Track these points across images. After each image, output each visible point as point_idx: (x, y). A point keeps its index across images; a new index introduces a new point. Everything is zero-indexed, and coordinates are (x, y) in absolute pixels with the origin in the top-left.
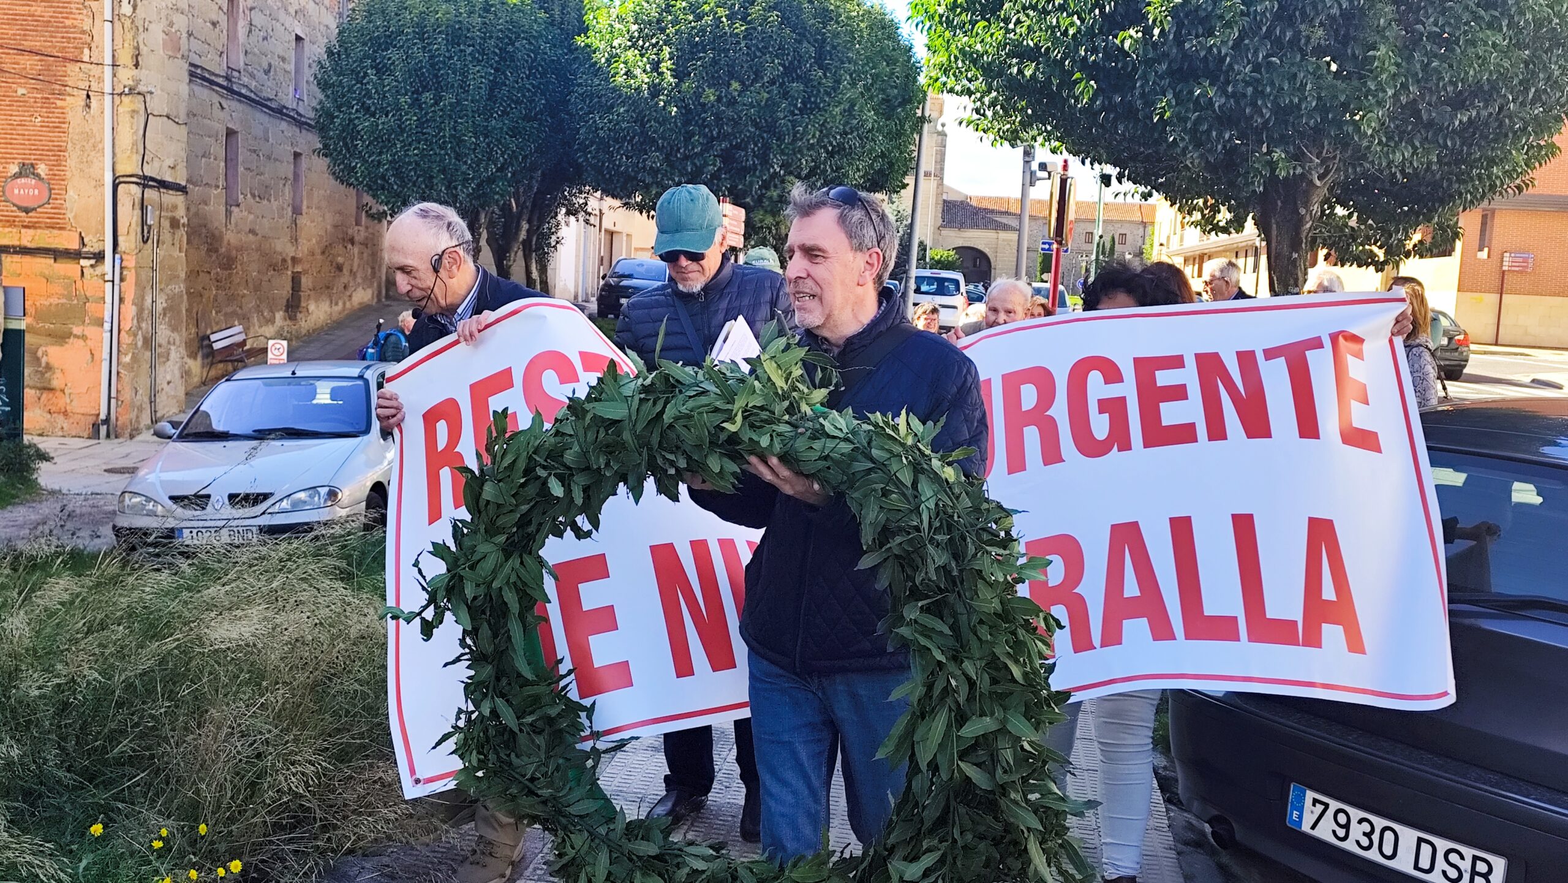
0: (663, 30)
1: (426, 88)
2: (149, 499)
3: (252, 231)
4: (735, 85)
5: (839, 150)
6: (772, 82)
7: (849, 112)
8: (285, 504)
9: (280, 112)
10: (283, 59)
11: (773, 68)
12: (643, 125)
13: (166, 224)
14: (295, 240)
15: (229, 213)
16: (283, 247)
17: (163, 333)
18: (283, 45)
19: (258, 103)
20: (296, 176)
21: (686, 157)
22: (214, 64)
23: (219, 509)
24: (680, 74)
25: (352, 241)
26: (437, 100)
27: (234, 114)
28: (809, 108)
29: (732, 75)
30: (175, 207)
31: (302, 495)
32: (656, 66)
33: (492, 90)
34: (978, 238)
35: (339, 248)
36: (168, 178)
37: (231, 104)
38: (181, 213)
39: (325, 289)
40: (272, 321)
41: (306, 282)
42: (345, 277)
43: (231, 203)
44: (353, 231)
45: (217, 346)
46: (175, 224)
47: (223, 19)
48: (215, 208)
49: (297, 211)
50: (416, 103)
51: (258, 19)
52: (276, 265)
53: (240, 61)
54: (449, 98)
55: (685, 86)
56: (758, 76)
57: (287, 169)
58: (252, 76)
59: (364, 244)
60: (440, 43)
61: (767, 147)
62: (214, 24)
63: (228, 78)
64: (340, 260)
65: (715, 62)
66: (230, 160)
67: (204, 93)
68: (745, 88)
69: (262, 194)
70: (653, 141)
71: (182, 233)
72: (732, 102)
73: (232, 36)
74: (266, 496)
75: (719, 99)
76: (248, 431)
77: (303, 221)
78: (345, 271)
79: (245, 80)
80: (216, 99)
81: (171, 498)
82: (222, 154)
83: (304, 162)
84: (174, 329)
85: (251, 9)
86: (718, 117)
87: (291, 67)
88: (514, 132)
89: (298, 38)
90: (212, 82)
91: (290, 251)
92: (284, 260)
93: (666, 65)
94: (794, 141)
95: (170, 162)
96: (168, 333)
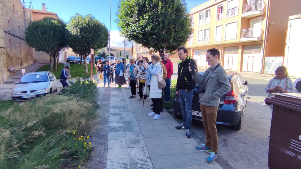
0: (77, 27)
1: (44, 34)
2: (17, 92)
3: (15, 54)
4: (88, 34)
5: (101, 42)
6: (93, 33)
7: (102, 37)
8: (39, 91)
9: (17, 37)
10: (17, 29)
11: (93, 32)
12: (76, 39)
13: (2, 53)
14: (21, 55)
15: (11, 52)
16: (19, 56)
17: (3, 69)
18: (17, 27)
19: (14, 36)
20: (20, 46)
21: (82, 43)
22: (7, 30)
23: (29, 93)
24: (80, 32)
25: (29, 55)
26: (46, 36)
27: (10, 37)
28: (98, 37)
29: (87, 33)
30: (3, 51)
31: (41, 90)
32: (77, 31)
33: (54, 34)
34: (112, 52)
35: (27, 56)
36: (2, 46)
37: (10, 36)
38: (4, 52)
39: (26, 62)
40: (19, 66)
41: (23, 61)
42: (29, 60)
43: (11, 50)
44: (29, 53)
45: (11, 70)
46: (4, 53)
47: (7, 23)
48: (9, 51)
49: (21, 51)
50: (43, 36)
51: (13, 23)
52: (19, 59)
53: (11, 30)
54: (48, 35)
55: (81, 34)
56: (91, 32)
57: (19, 45)
58: (13, 32)
59: (31, 55)
60: (46, 28)
61: (93, 41)
62: (6, 24)
63: (9, 32)
64: (28, 57)
65: (85, 31)
66: (10, 44)
67: (6, 34)
68: (89, 34)
69: (15, 49)
70: (77, 41)
71: (5, 54)
72: (88, 36)
73: (9, 26)
74: (36, 91)
75: (86, 36)
76: (30, 82)
77: (22, 52)
78: (28, 59)
79: (12, 32)
80: (7, 35)
81: (21, 92)
82: (9, 43)
83: (21, 44)
84: (5, 68)
85: (12, 22)
86: (86, 38)
87: (18, 30)
88: (58, 40)
89: (19, 26)
90: (6, 32)
91: (20, 57)
92: (20, 58)
93: (79, 31)
94: (96, 41)
95: (2, 44)
96: (4, 69)
